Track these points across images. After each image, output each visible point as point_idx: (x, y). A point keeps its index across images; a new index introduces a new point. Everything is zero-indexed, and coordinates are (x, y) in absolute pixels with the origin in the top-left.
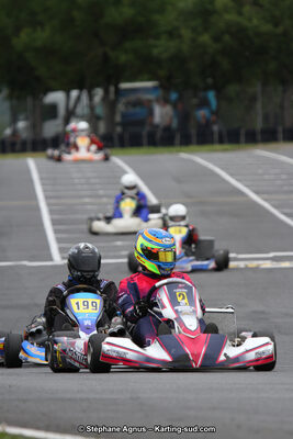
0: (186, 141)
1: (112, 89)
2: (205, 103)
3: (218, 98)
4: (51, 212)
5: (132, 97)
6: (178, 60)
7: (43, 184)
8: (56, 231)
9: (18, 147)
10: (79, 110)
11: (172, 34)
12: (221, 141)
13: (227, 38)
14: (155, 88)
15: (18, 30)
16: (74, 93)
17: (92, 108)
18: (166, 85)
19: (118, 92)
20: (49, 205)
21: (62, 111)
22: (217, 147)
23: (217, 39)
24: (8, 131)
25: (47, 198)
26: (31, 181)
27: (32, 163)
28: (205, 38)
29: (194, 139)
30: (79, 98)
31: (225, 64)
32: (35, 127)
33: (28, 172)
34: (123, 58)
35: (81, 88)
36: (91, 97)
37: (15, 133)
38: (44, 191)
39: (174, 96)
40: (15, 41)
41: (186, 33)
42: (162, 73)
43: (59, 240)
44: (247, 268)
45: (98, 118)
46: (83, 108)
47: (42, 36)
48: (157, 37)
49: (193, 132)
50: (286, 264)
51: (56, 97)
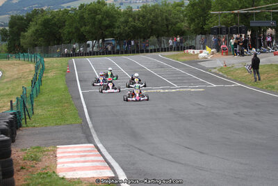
5: (107, 42)
6: (120, 34)
10: (96, 45)
11: (119, 27)
13: (132, 28)
15: (82, 27)
16: (94, 41)
17: (99, 45)
19: (104, 41)
21: (91, 46)
22: (130, 54)
23: (129, 29)
24: (78, 51)
28: (126, 28)
29: (124, 52)
30: (95, 43)
31: (132, 34)
32: (85, 50)
34: (107, 33)
35: (96, 40)
36: (99, 42)
37: (80, 51)
40: (81, 29)
41: (122, 27)
42: (115, 36)
45: (100, 47)
47: (88, 28)
48: (114, 28)
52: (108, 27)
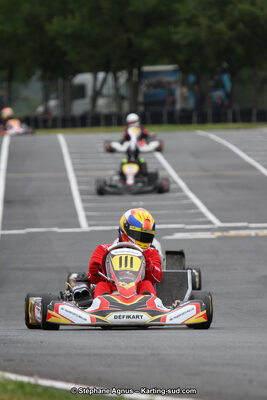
0: (203, 120)
1: (135, 71)
2: (220, 85)
3: (233, 80)
4: (79, 183)
5: (154, 80)
6: (196, 45)
7: (72, 158)
8: (83, 201)
9: (50, 123)
10: (105, 91)
11: (191, 22)
12: (235, 120)
13: (241, 26)
14: (174, 71)
15: (50, 18)
16: (101, 75)
17: (117, 89)
18: (185, 68)
19: (141, 75)
20: (77, 176)
21: (89, 91)
22: (231, 125)
23: (231, 27)
24: (41, 109)
25: (75, 170)
26: (61, 155)
27: (62, 139)
28: (221, 26)
29: (210, 117)
30: (105, 80)
32: (65, 105)
33: (58, 147)
34: (146, 44)
35: (107, 71)
36: (116, 79)
37: (47, 111)
38: (73, 164)
39: (192, 78)
40: (48, 27)
41: (204, 21)
42: (181, 57)
43: (86, 209)
44: (257, 236)
45: (123, 98)
46: (108, 89)
47: (72, 23)
48: (176, 24)
49: (209, 111)
51: (84, 78)
52: (151, 19)
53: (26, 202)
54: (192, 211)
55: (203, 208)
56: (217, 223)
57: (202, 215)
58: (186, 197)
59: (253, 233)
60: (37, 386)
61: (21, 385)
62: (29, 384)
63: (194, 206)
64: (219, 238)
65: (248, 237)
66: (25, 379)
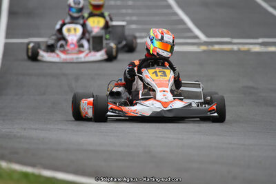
44: (239, 51)
50: (272, 49)
53: (29, 14)
54: (181, 27)
55: (190, 24)
56: (203, 37)
57: (189, 30)
58: (176, 14)
59: (235, 48)
60: (39, 176)
61: (26, 175)
62: (33, 175)
63: (182, 22)
64: (204, 51)
65: (232, 52)
66: (29, 170)
